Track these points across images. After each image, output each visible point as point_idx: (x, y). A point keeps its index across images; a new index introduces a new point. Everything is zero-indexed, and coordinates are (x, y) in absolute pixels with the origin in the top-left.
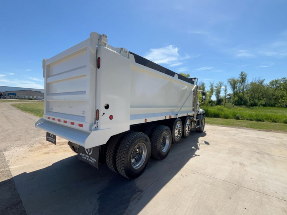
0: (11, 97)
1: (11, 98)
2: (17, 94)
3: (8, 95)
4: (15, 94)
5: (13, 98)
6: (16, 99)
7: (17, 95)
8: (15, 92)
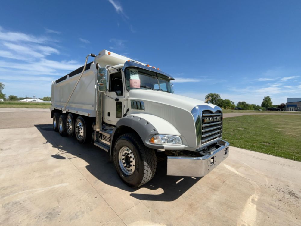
0: (291, 108)
1: (290, 110)
2: (297, 105)
3: (288, 107)
4: (295, 106)
5: (293, 110)
6: (296, 111)
7: (297, 107)
8: (295, 104)
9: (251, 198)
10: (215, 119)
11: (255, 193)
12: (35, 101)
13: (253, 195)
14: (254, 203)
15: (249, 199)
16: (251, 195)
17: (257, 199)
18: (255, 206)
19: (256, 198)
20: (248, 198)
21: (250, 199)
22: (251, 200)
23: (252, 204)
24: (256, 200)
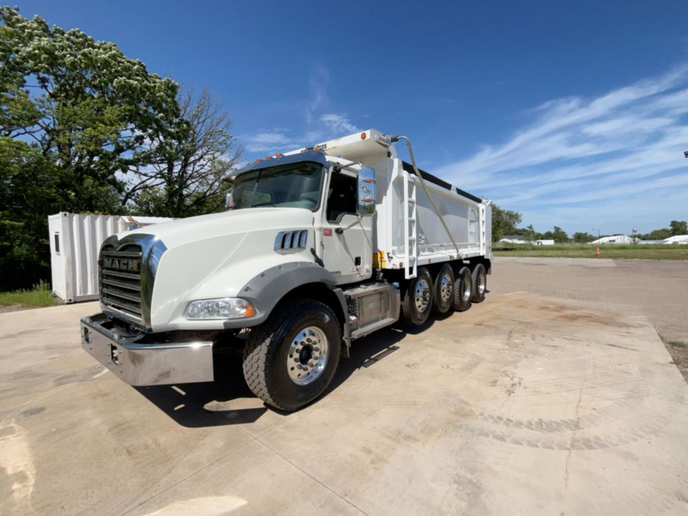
9: (32, 481)
10: (124, 264)
11: (29, 503)
12: (614, 241)
13: (31, 489)
14: (15, 474)
15: (34, 472)
16: (36, 485)
17: (13, 492)
18: (10, 471)
19: (19, 490)
20: (37, 474)
21: (33, 474)
22: (28, 473)
23: (20, 469)
24: (16, 486)
